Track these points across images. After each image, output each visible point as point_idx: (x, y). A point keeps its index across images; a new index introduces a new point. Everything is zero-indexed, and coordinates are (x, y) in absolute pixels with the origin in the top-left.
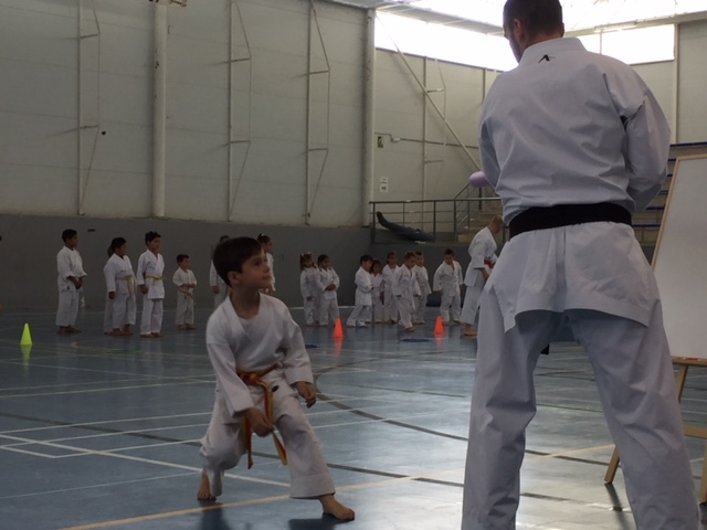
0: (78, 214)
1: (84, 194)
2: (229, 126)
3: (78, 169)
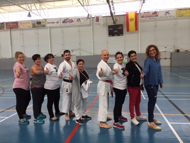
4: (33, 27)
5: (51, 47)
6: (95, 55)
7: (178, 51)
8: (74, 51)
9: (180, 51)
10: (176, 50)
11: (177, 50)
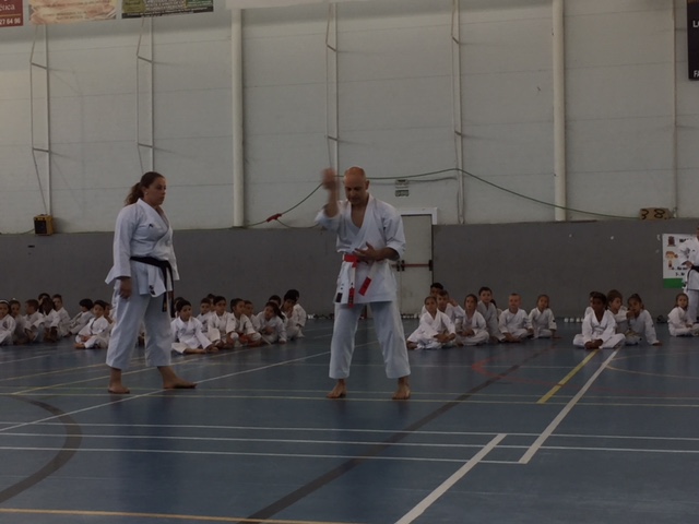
4: (125, 16)
5: (245, 161)
6: (577, 217)
8: (412, 189)
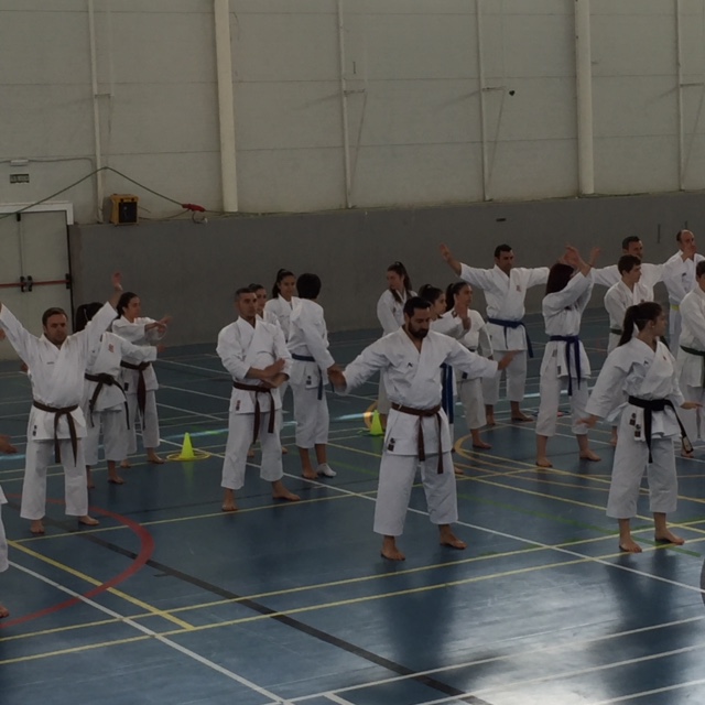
0: (484, 200)
1: (490, 175)
2: (678, 64)
3: (482, 142)
7: (127, 211)
9: (140, 213)
10: (108, 201)
11: (122, 205)
